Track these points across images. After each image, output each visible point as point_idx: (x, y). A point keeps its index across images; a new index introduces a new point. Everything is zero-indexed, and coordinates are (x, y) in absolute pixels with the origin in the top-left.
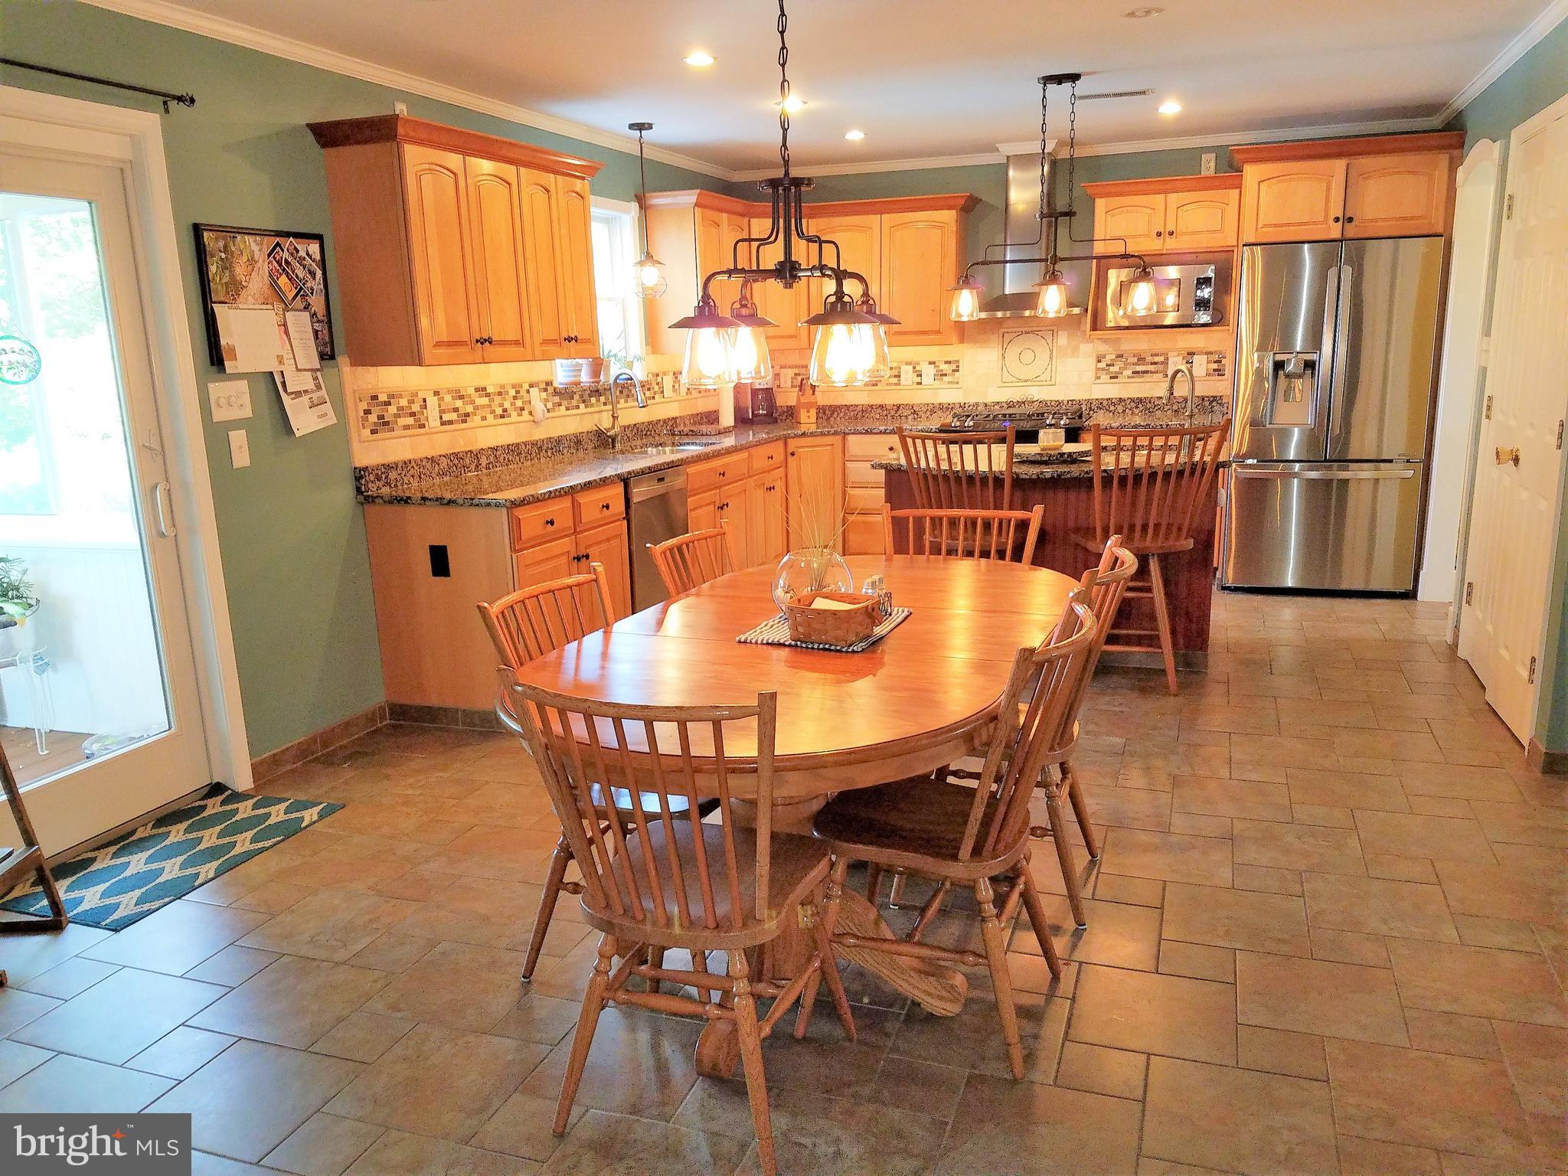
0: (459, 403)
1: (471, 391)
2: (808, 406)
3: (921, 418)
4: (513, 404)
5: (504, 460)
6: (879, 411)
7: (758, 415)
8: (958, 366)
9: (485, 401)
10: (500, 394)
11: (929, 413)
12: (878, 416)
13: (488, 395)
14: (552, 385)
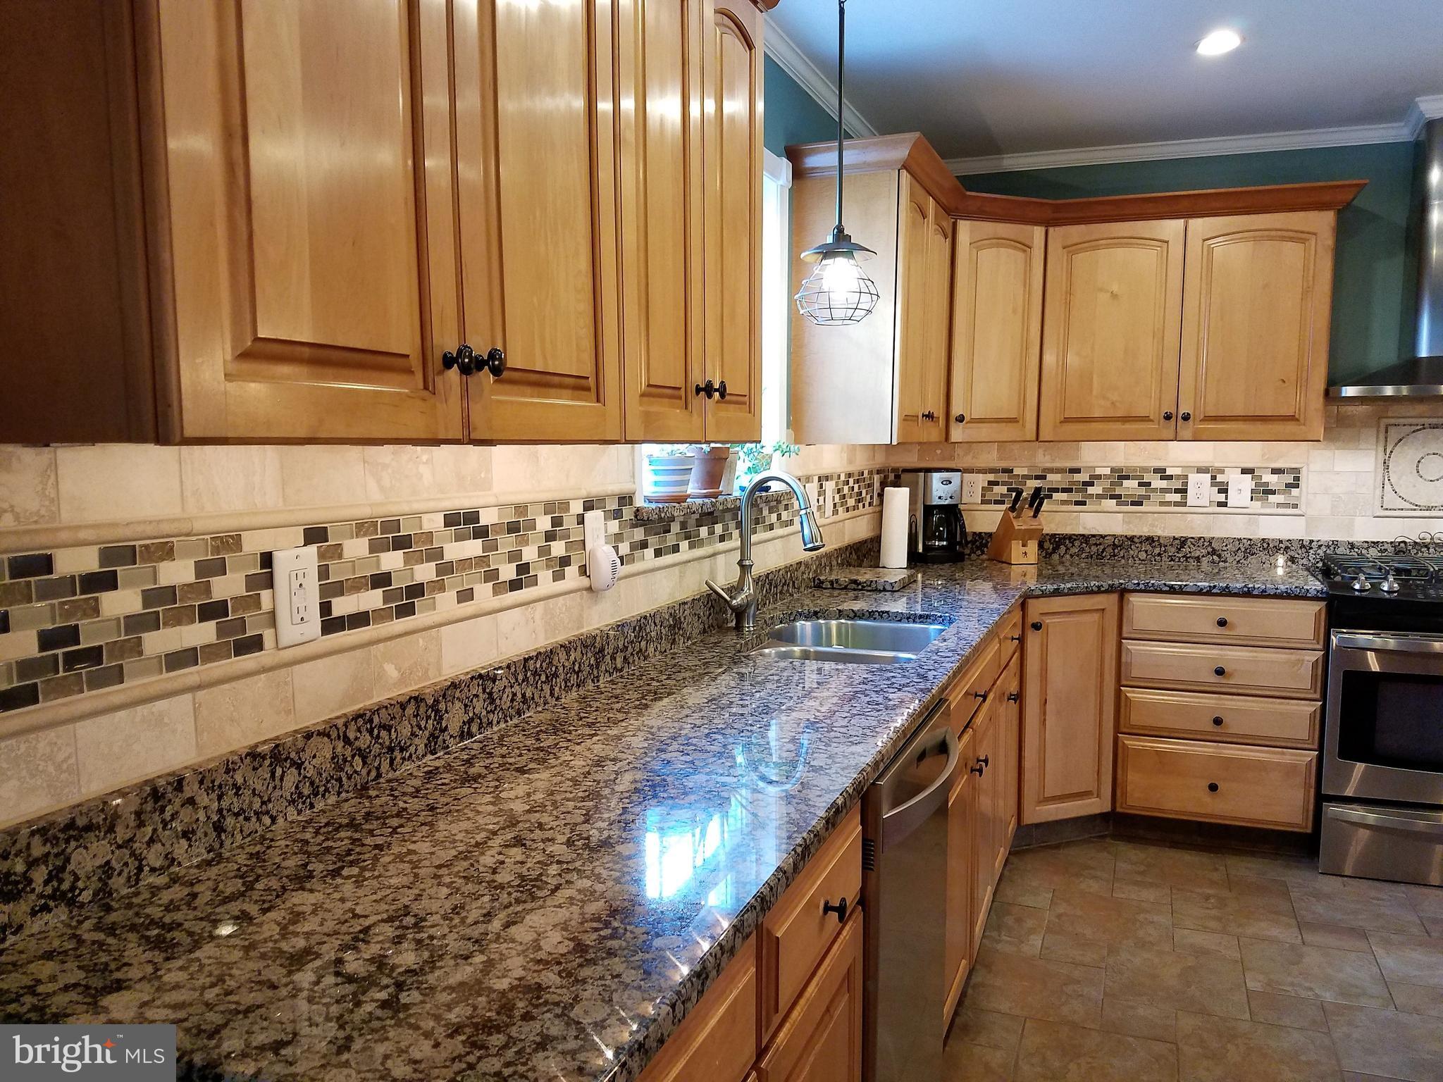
0: (392, 561)
1: (434, 523)
2: (1025, 536)
3: (1225, 561)
4: (544, 551)
5: (512, 701)
6: (1146, 546)
7: (932, 548)
8: (1297, 479)
9: (473, 548)
10: (513, 528)
11: (1240, 554)
12: (1143, 555)
13: (482, 533)
14: (631, 504)
